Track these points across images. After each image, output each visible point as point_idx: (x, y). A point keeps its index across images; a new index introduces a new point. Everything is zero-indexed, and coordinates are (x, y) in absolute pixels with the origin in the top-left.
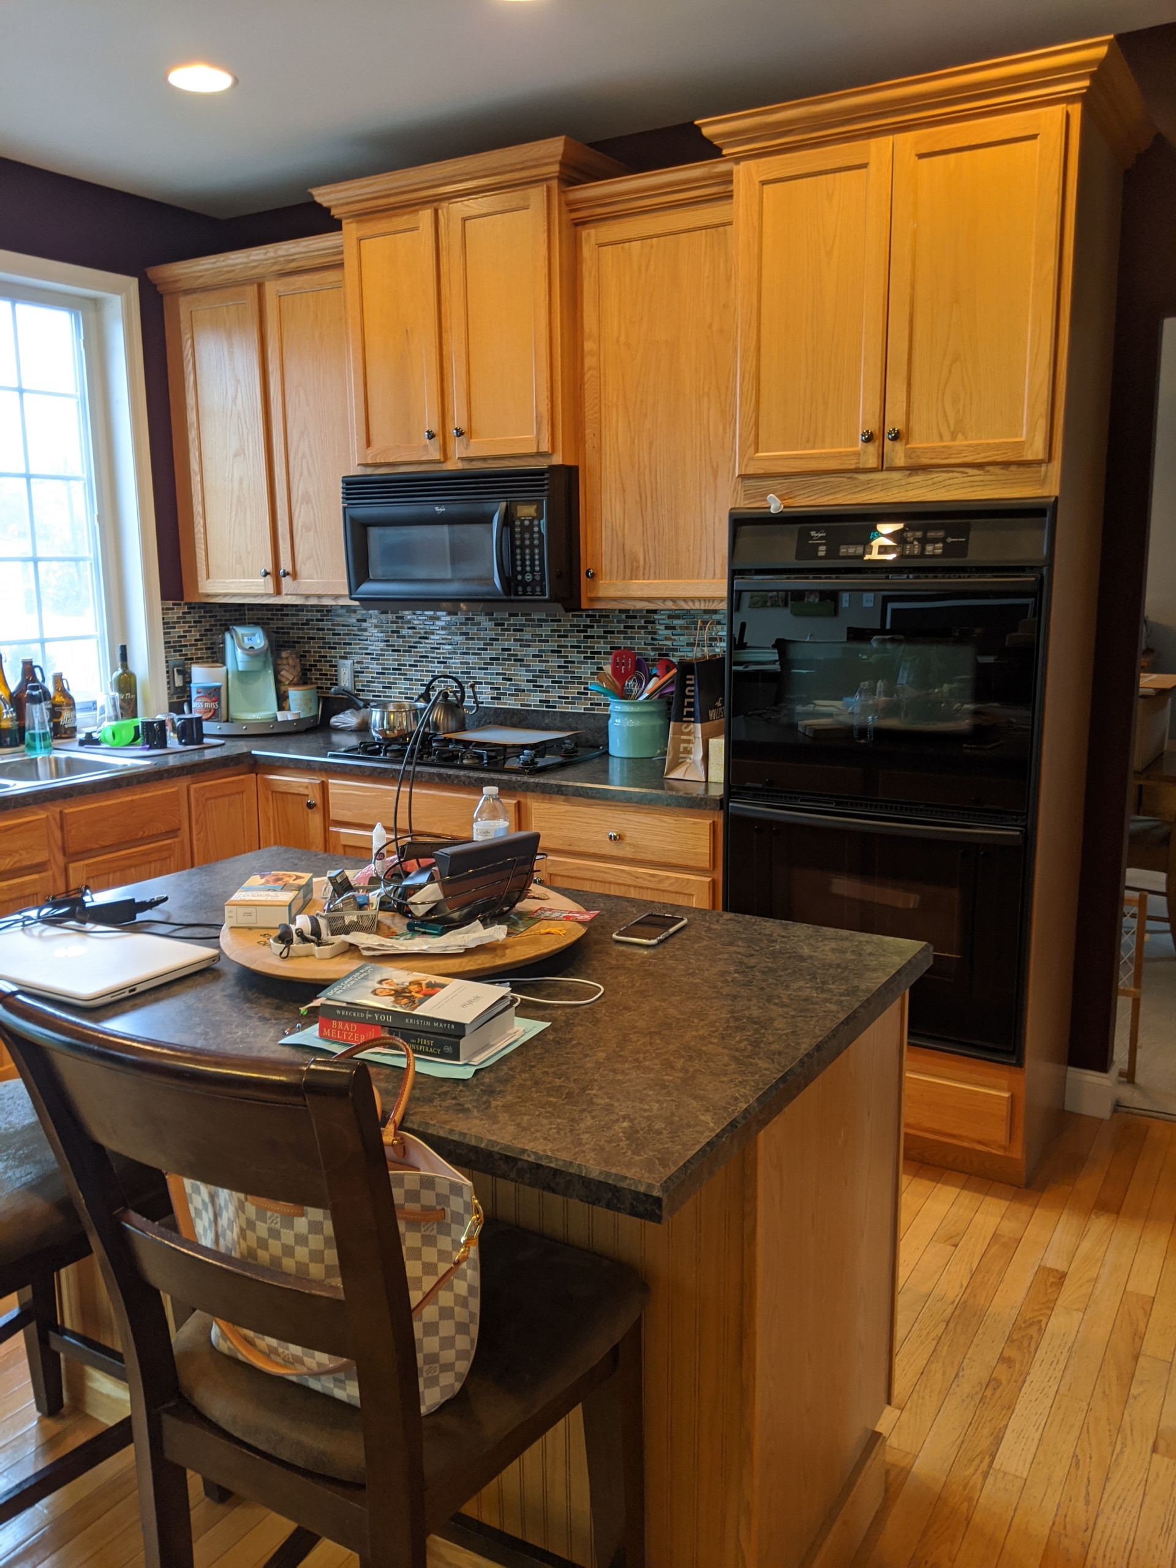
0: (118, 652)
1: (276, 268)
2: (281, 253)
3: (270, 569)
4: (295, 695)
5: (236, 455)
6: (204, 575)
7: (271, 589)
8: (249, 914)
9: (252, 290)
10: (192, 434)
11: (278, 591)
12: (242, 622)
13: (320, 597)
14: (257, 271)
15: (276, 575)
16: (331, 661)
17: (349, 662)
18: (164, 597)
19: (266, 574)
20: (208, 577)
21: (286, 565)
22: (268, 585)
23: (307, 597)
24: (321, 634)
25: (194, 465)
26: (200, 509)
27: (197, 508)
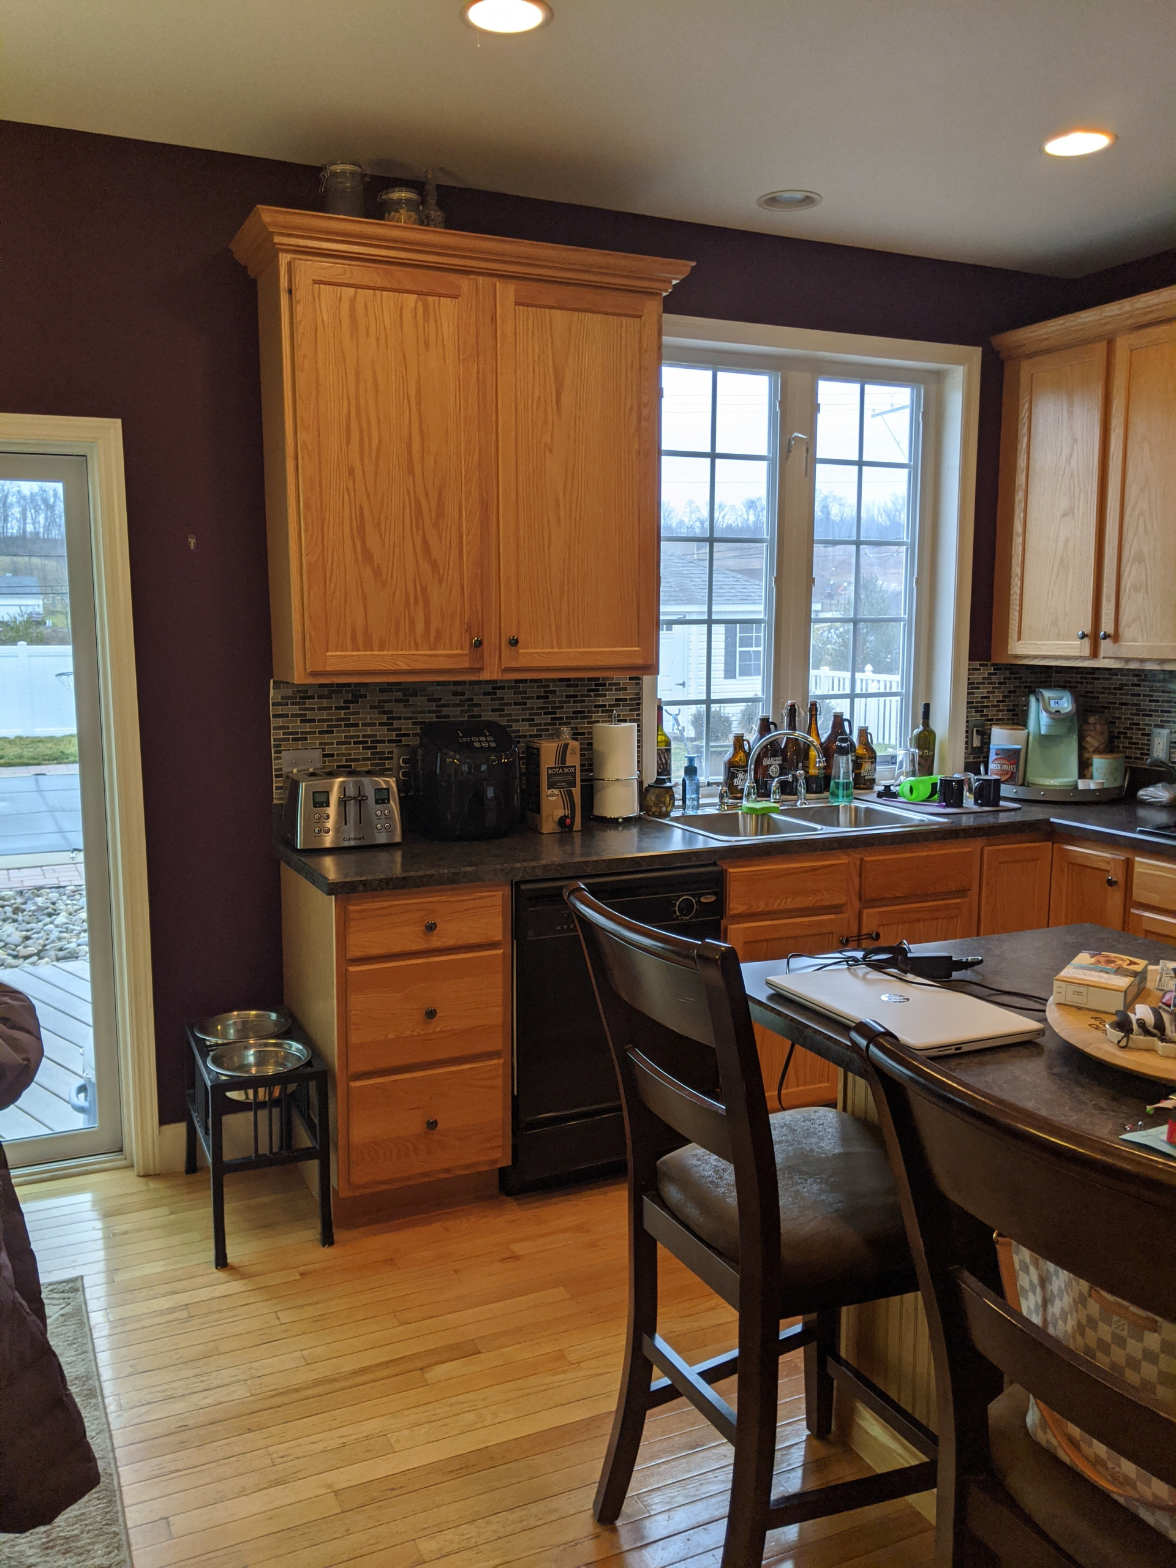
0: (921, 710)
1: (1130, 321)
2: (1138, 305)
3: (1088, 630)
4: (1099, 763)
5: (1064, 515)
6: (1016, 637)
7: (1087, 652)
8: (1079, 993)
9: (1101, 348)
10: (1019, 496)
11: (1095, 654)
12: (1048, 686)
13: (1142, 661)
14: (1109, 327)
15: (1095, 637)
16: (1145, 729)
17: (1165, 732)
18: (972, 658)
19: (1084, 636)
20: (1019, 639)
21: (1107, 626)
22: (1085, 648)
23: (1128, 660)
24: (1135, 700)
25: (1018, 527)
26: (1019, 570)
27: (1016, 569)
